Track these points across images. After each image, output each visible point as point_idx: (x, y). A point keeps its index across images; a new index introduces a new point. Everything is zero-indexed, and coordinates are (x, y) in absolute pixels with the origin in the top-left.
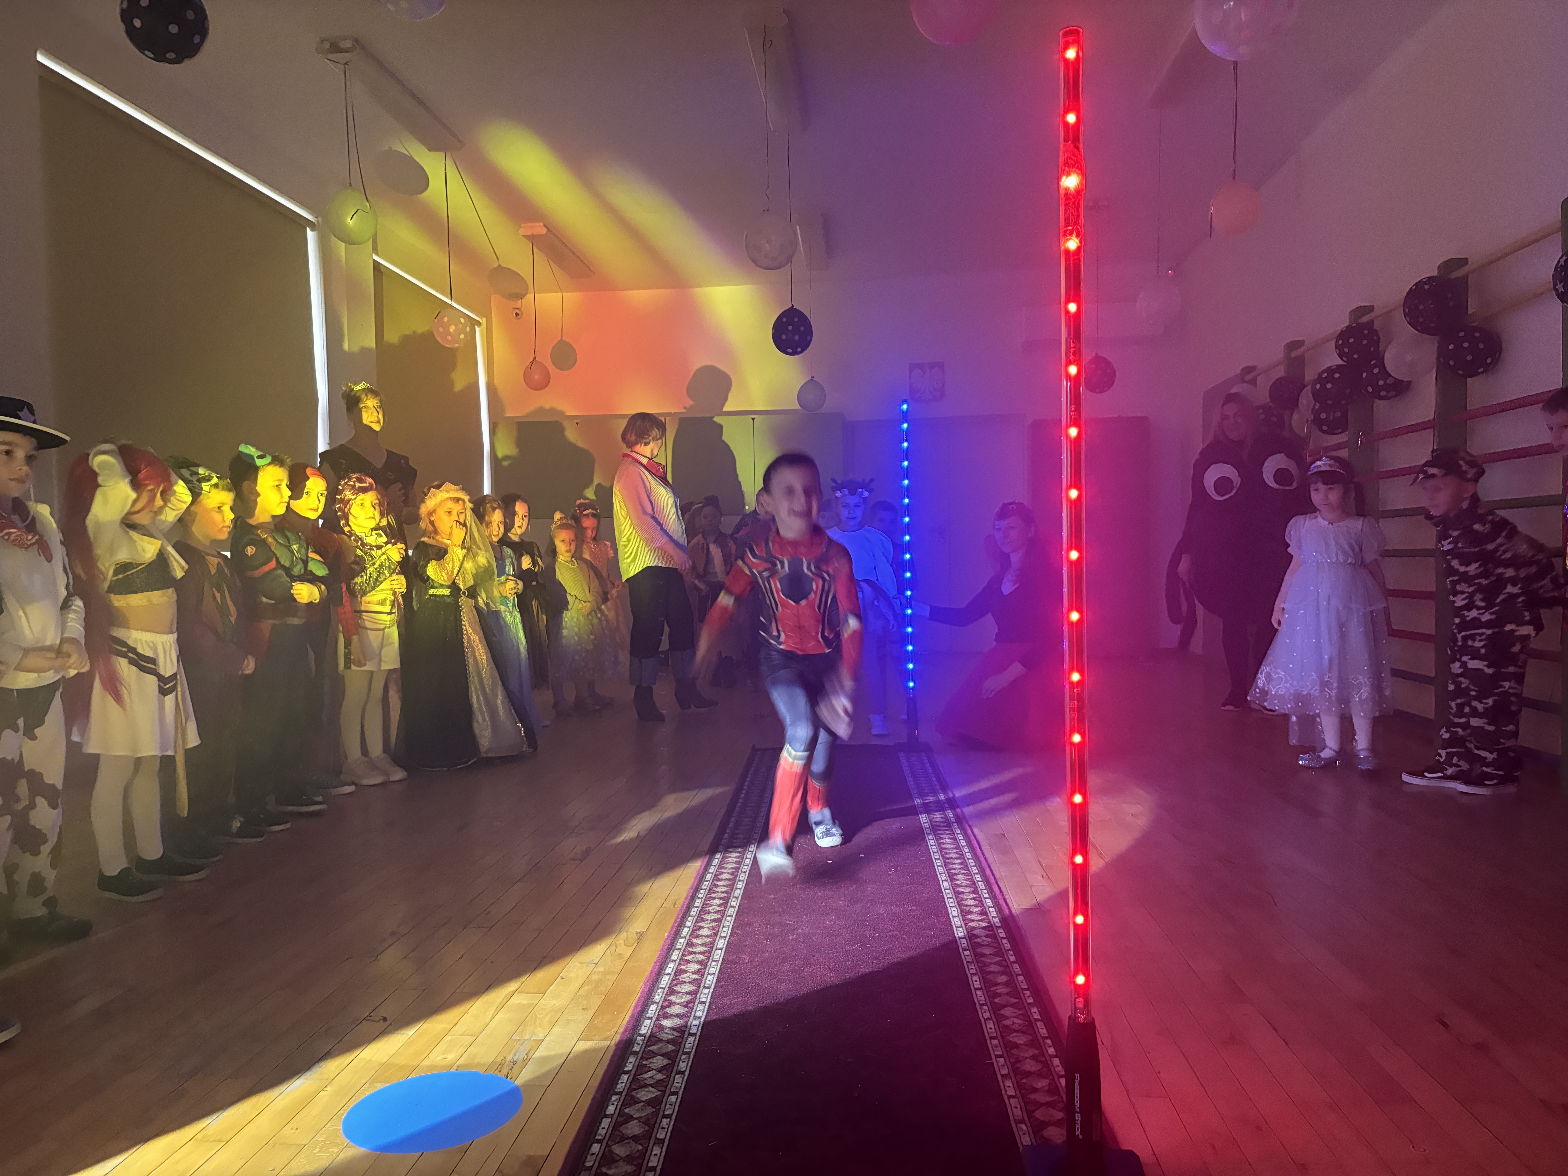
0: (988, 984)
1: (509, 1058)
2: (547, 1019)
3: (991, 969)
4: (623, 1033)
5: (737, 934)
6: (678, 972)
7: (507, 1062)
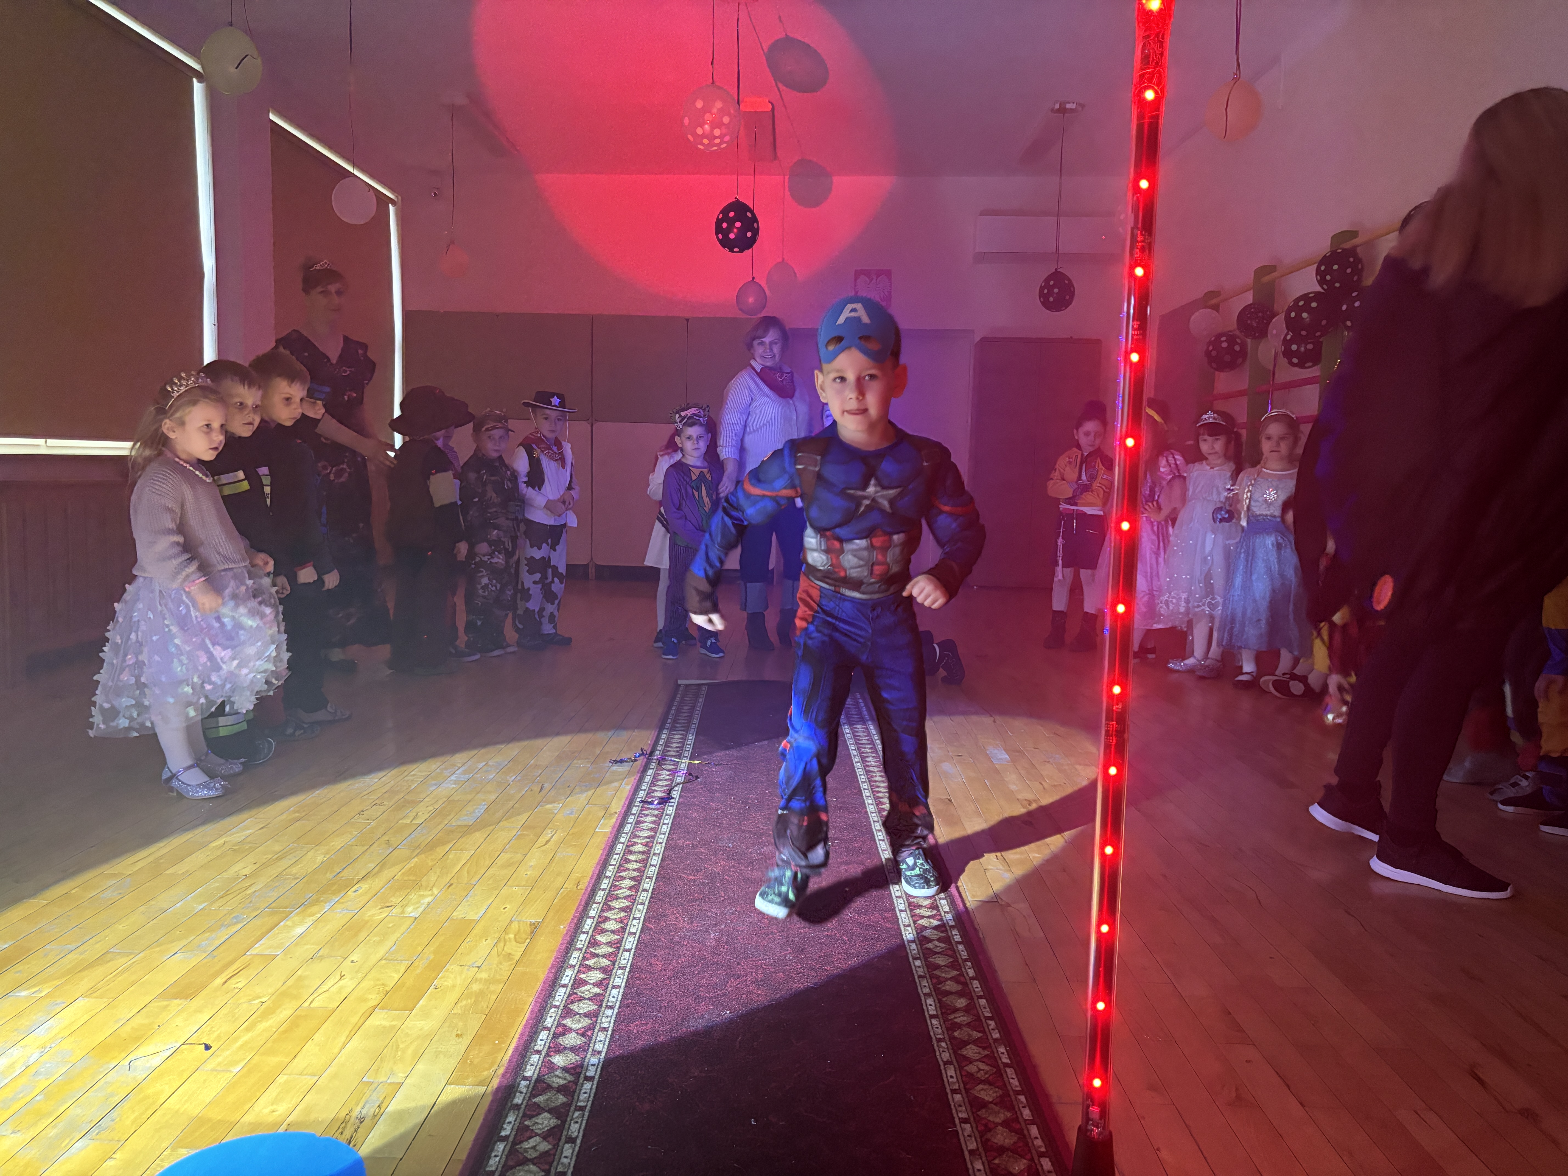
0: (946, 1011)
1: (355, 1113)
2: (410, 1051)
3: (947, 988)
4: (504, 1075)
5: (650, 929)
6: (578, 983)
7: (352, 1120)
